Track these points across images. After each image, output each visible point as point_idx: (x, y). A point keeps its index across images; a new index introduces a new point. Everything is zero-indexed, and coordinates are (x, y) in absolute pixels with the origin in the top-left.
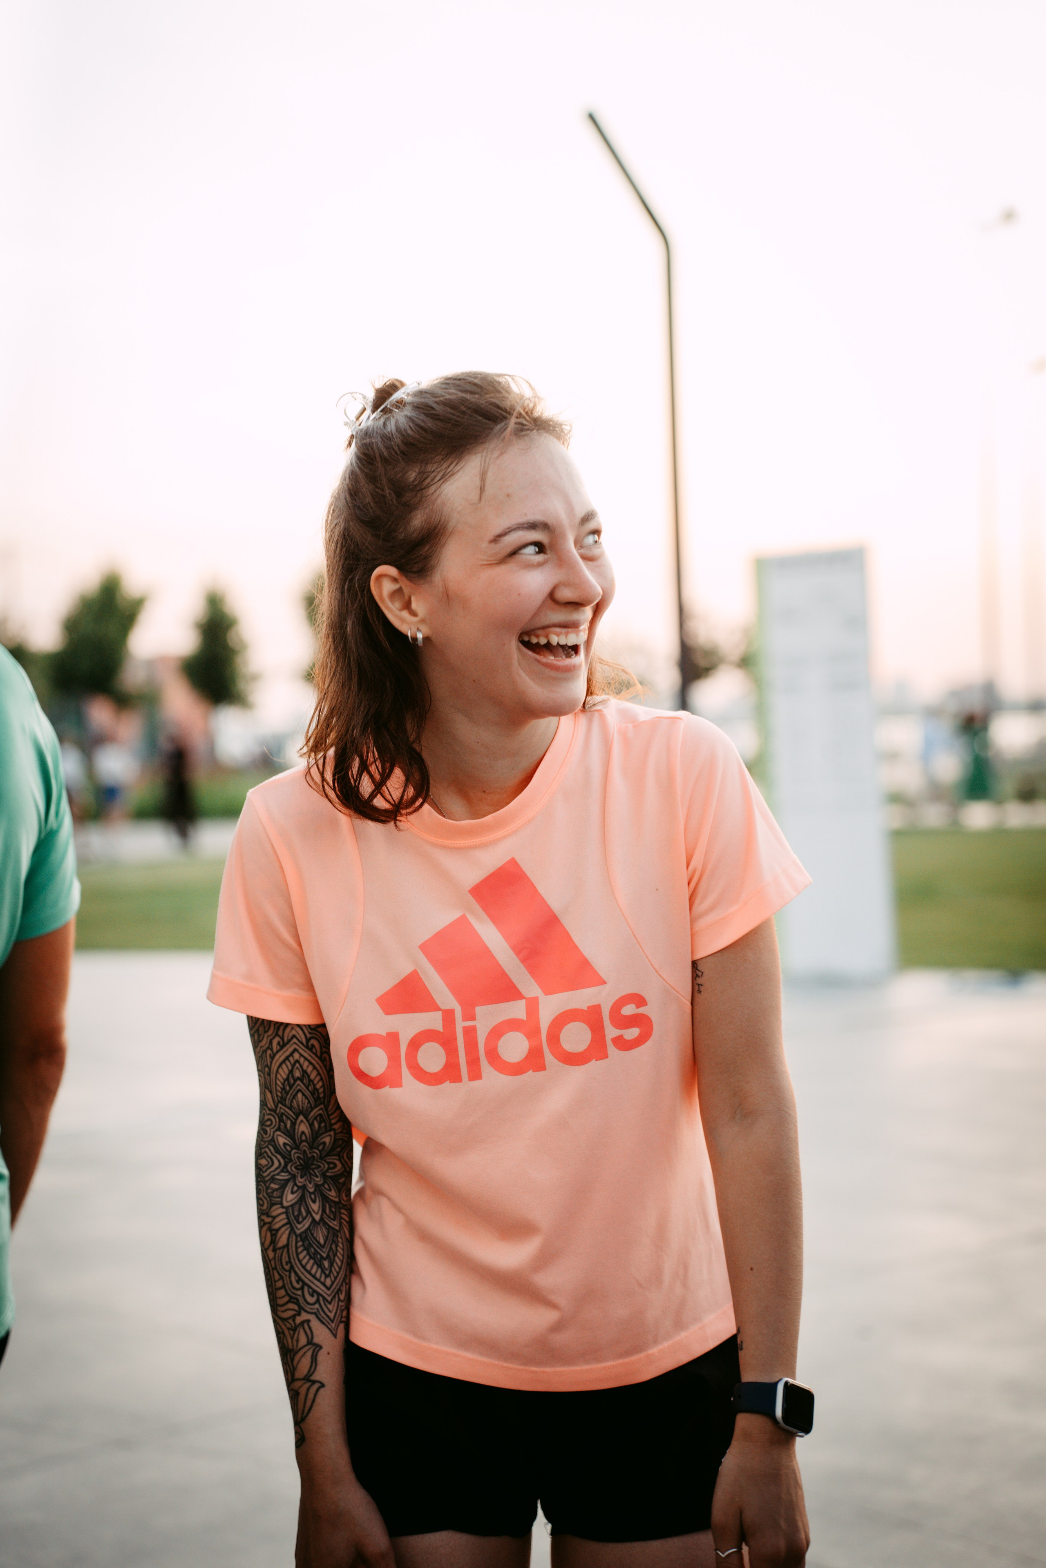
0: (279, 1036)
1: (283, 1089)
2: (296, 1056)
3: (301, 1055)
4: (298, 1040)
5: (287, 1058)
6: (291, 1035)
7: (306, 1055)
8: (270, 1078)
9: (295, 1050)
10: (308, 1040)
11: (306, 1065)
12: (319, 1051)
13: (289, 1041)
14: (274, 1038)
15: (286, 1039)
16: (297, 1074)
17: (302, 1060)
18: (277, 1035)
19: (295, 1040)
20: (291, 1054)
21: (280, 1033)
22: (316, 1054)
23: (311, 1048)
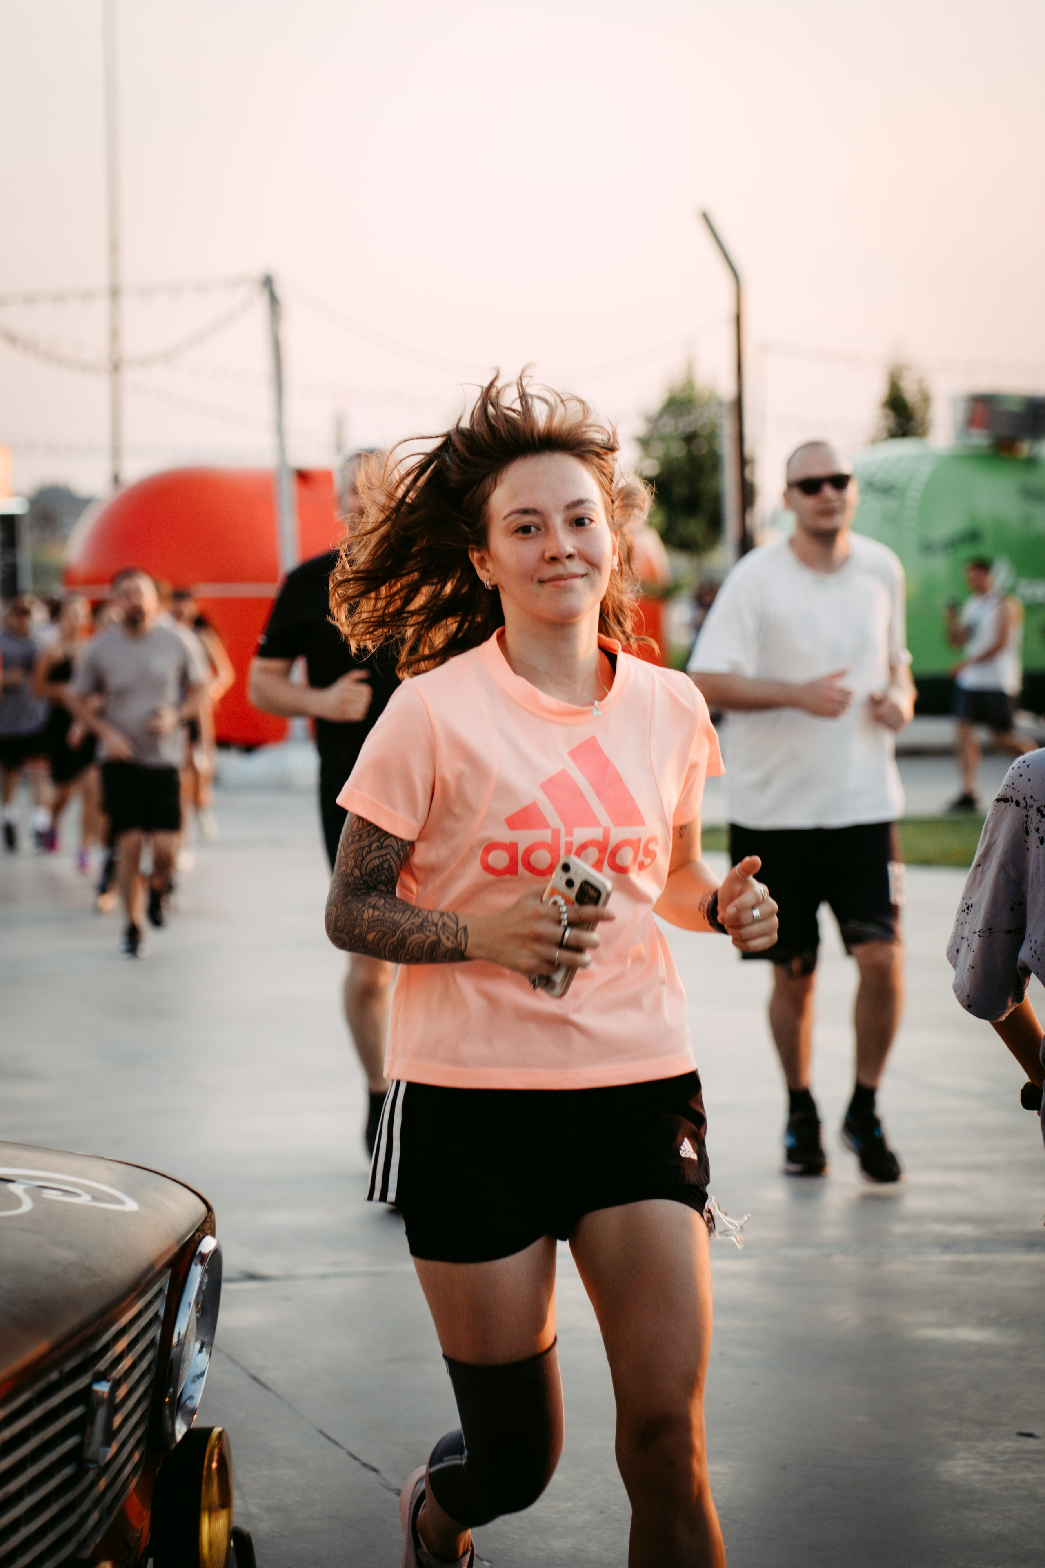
0: (380, 842)
1: (373, 869)
2: (388, 857)
3: (391, 857)
4: (392, 848)
5: (382, 856)
6: (389, 844)
7: (395, 859)
8: (362, 863)
9: (389, 853)
10: (399, 850)
11: (392, 863)
12: (402, 859)
13: (386, 847)
14: (375, 841)
15: (384, 845)
16: (386, 866)
17: (391, 860)
18: (379, 840)
19: (391, 848)
20: (386, 855)
21: (382, 840)
22: (400, 859)
23: (398, 855)
